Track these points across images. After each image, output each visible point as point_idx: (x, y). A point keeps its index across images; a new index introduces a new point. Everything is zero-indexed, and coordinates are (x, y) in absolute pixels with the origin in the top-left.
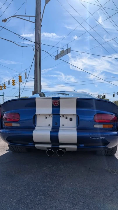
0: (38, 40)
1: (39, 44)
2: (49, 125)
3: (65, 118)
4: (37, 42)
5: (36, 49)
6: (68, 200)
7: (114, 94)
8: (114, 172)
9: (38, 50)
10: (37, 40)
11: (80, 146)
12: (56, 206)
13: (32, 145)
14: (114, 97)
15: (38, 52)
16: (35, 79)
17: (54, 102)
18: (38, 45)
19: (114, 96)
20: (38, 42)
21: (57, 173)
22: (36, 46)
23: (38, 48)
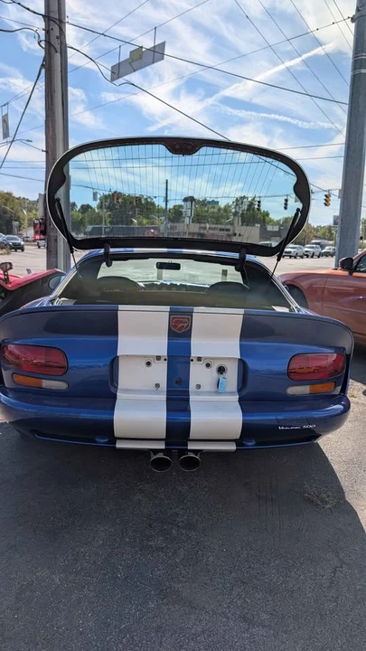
0: (54, 7)
1: (61, 22)
2: (157, 385)
3: (204, 365)
4: (52, 15)
5: (48, 42)
6: (229, 607)
7: (286, 200)
8: (326, 502)
9: (58, 47)
10: (51, 9)
11: (244, 445)
12: (203, 632)
13: (105, 443)
14: (286, 208)
15: (59, 54)
16: (47, 152)
17: (176, 322)
18: (56, 29)
19: (286, 204)
20: (57, 17)
21: (177, 514)
22: (48, 31)
23: (57, 38)
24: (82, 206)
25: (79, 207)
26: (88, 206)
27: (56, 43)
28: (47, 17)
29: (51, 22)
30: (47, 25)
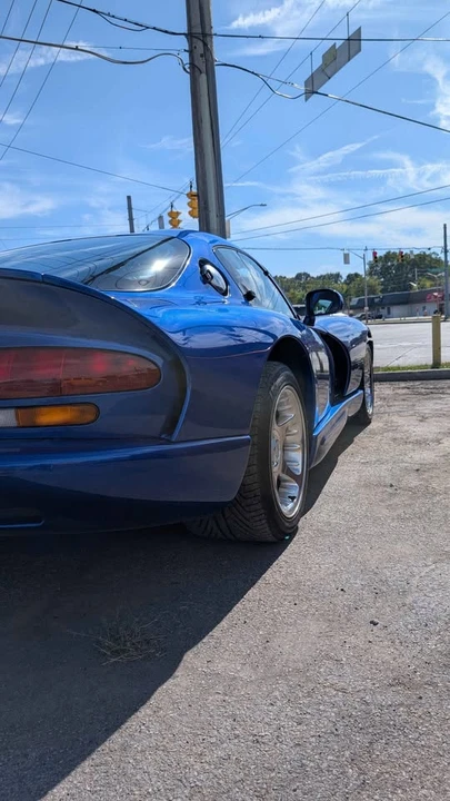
0: (196, 20)
1: (205, 37)
4: (194, 31)
5: (192, 64)
9: (204, 69)
10: (193, 24)
15: (204, 76)
18: (200, 44)
20: (200, 31)
22: (191, 52)
23: (202, 56)
24: (348, 276)
25: (344, 277)
26: (357, 275)
27: (200, 63)
28: (190, 36)
29: (195, 40)
30: (191, 44)
